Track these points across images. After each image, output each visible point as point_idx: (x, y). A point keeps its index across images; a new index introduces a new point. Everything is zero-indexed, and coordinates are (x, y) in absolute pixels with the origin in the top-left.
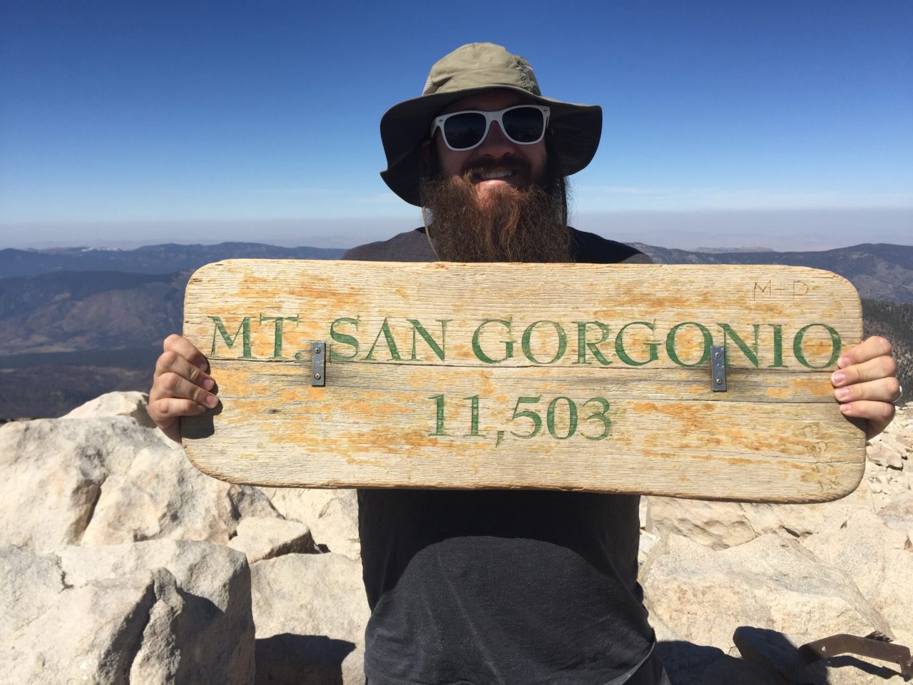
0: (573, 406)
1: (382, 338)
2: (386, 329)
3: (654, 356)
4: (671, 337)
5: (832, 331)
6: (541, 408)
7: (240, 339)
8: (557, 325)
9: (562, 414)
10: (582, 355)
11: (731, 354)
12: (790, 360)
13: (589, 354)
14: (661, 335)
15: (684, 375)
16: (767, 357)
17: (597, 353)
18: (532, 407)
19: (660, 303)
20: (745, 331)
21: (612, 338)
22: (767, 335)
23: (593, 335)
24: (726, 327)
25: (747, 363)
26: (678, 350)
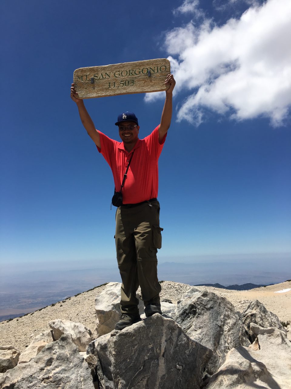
0: (129, 82)
1: (101, 76)
2: (102, 74)
3: (140, 73)
4: (142, 70)
5: (165, 66)
6: (124, 82)
7: (81, 79)
8: (126, 71)
9: (127, 83)
10: (130, 75)
11: (151, 72)
12: (159, 71)
13: (131, 74)
14: (141, 70)
15: (144, 75)
16: (156, 71)
17: (132, 74)
18: (123, 82)
19: (141, 66)
20: (153, 68)
21: (134, 72)
22: (156, 68)
23: (131, 72)
24: (150, 68)
25: (153, 72)
26: (143, 72)
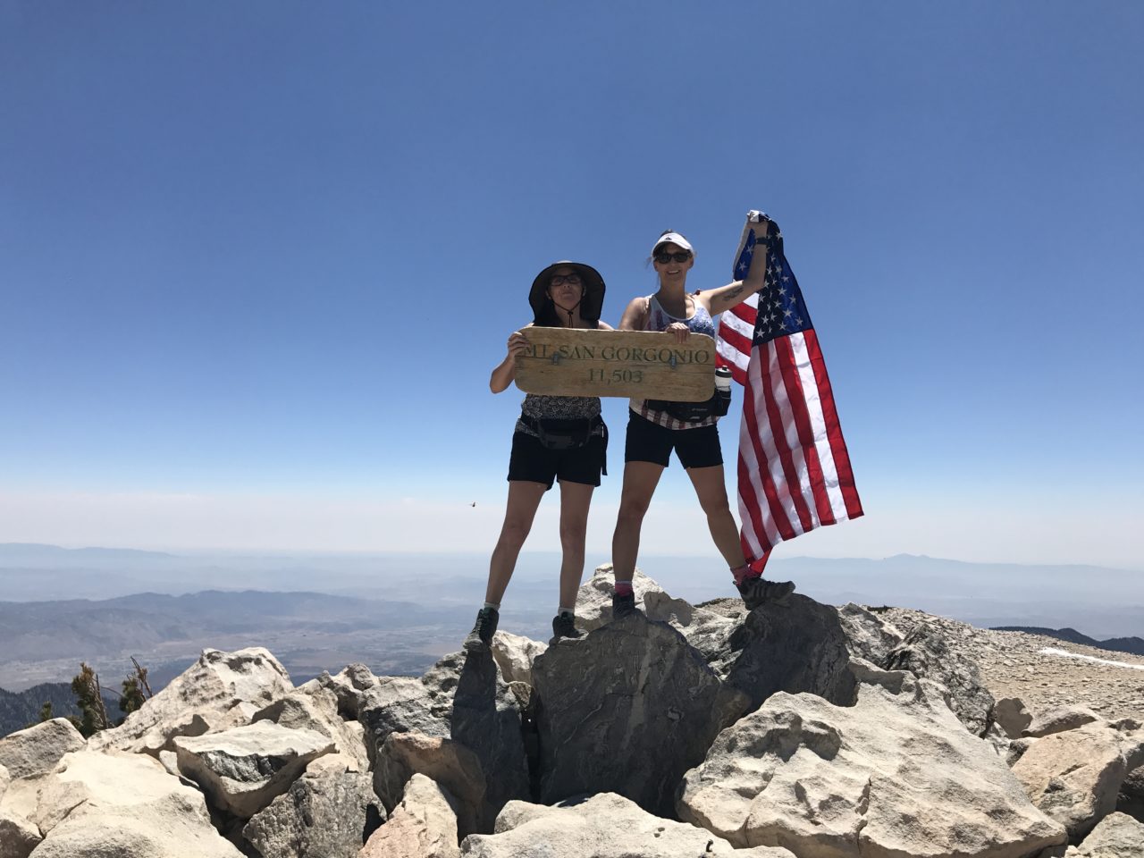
0: (631, 373)
1: (575, 352)
2: (576, 348)
3: (655, 359)
5: (707, 353)
6: (621, 373)
9: (627, 375)
10: (634, 358)
11: (677, 359)
12: (694, 361)
14: (657, 352)
15: (663, 364)
17: (639, 358)
19: (657, 343)
20: (681, 351)
22: (688, 353)
23: (636, 353)
24: (676, 351)
25: (682, 361)
26: (662, 357)
